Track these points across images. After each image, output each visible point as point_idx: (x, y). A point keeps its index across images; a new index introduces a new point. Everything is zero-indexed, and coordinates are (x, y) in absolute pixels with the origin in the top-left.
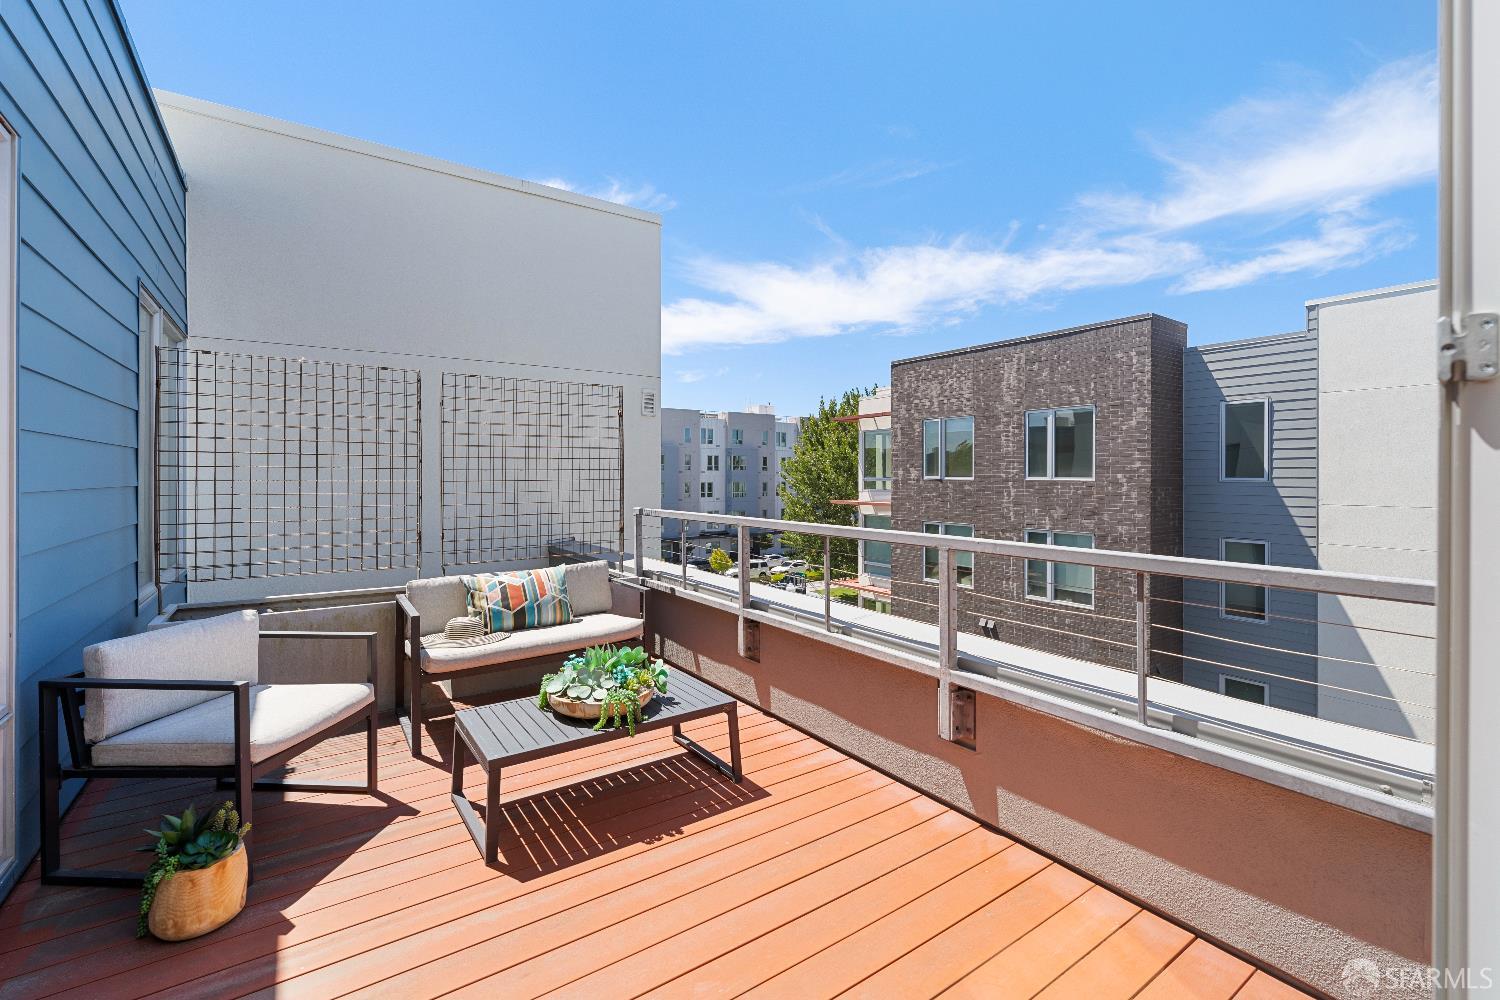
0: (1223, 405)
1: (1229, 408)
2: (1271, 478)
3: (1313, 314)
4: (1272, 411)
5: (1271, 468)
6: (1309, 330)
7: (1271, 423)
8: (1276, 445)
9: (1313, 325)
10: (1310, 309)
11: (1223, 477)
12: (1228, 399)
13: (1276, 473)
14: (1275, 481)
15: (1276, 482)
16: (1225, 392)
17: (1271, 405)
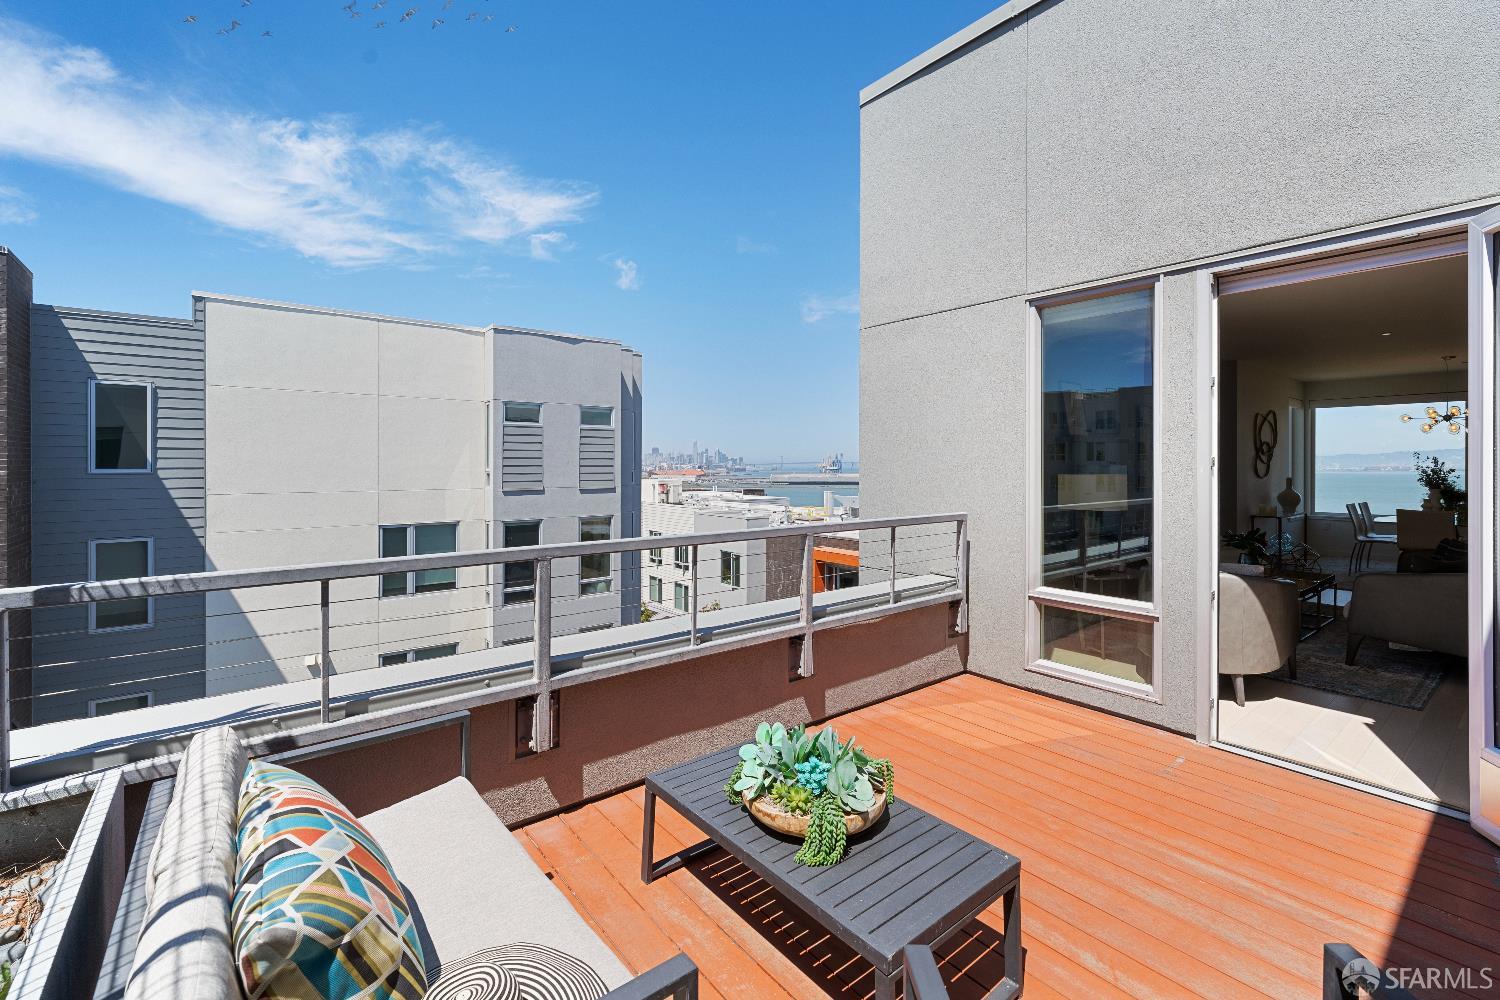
0: (92, 384)
1: (99, 387)
2: (155, 469)
3: (200, 306)
4: (155, 398)
5: (155, 459)
6: (196, 321)
7: (155, 409)
8: (160, 433)
9: (199, 316)
10: (197, 299)
11: (93, 469)
12: (99, 377)
13: (160, 464)
14: (159, 472)
15: (161, 474)
16: (95, 368)
17: (154, 391)
